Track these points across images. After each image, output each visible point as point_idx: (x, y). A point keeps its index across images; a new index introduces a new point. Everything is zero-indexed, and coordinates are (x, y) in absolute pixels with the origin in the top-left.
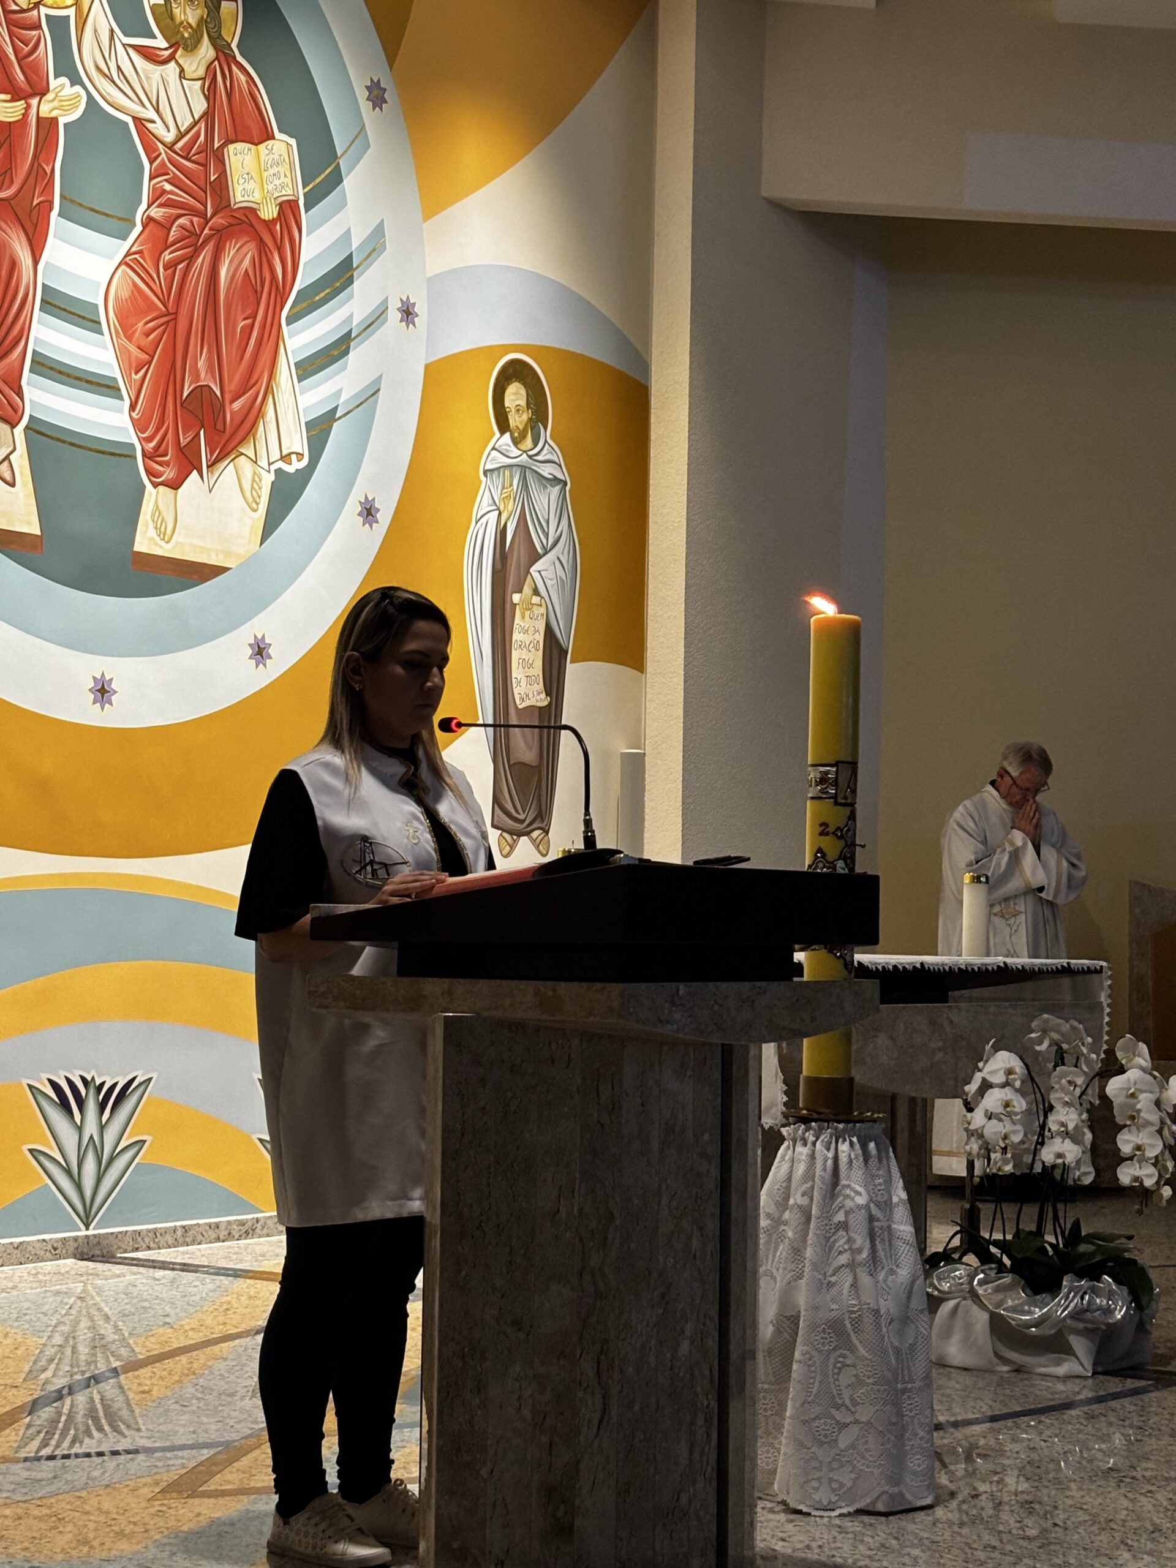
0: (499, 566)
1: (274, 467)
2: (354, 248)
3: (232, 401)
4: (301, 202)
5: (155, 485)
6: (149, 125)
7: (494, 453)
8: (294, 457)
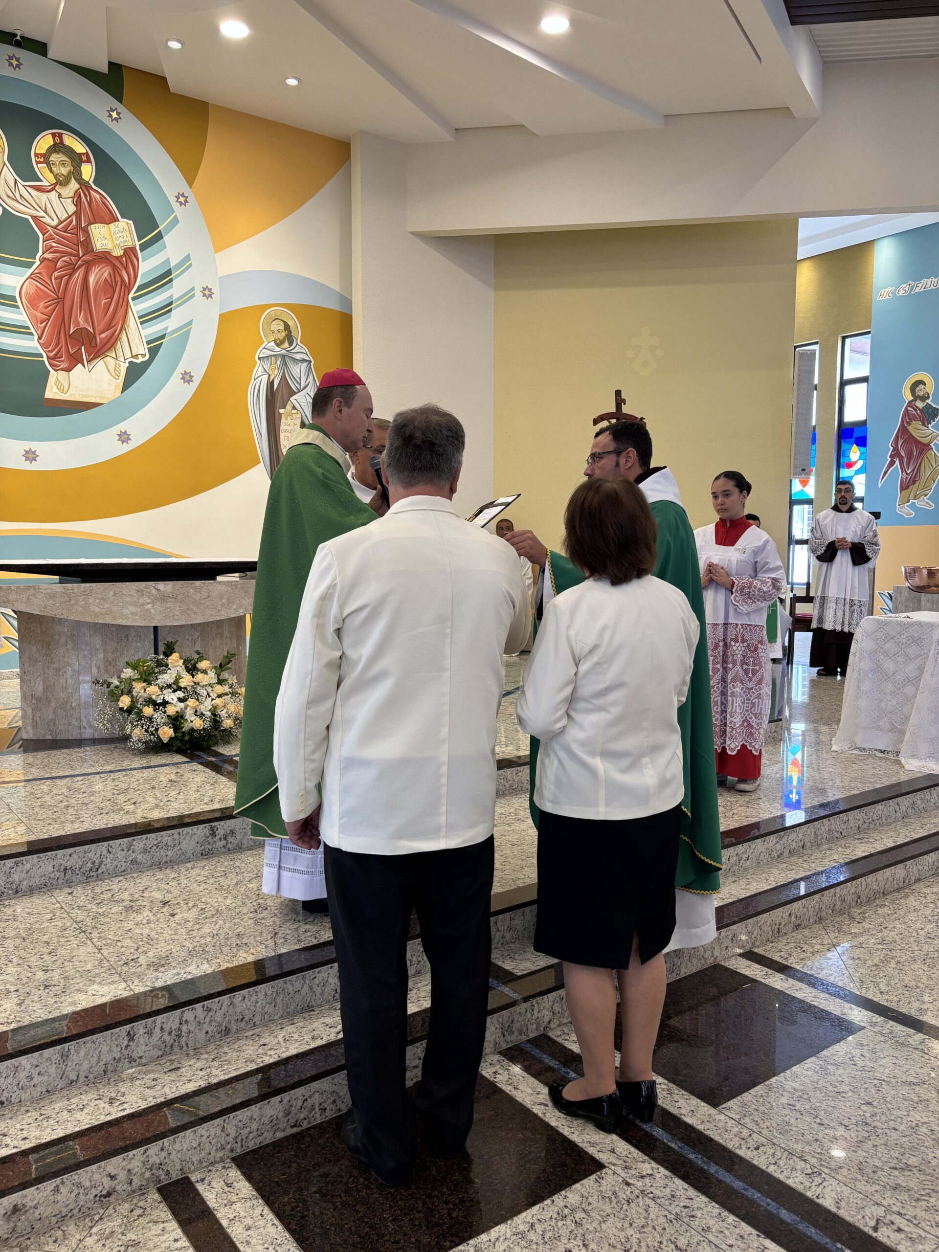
0: (270, 398)
1: (127, 361)
2: (172, 266)
3: (100, 334)
4: (138, 248)
5: (56, 370)
6: (41, 219)
7: (265, 350)
8: (140, 356)
